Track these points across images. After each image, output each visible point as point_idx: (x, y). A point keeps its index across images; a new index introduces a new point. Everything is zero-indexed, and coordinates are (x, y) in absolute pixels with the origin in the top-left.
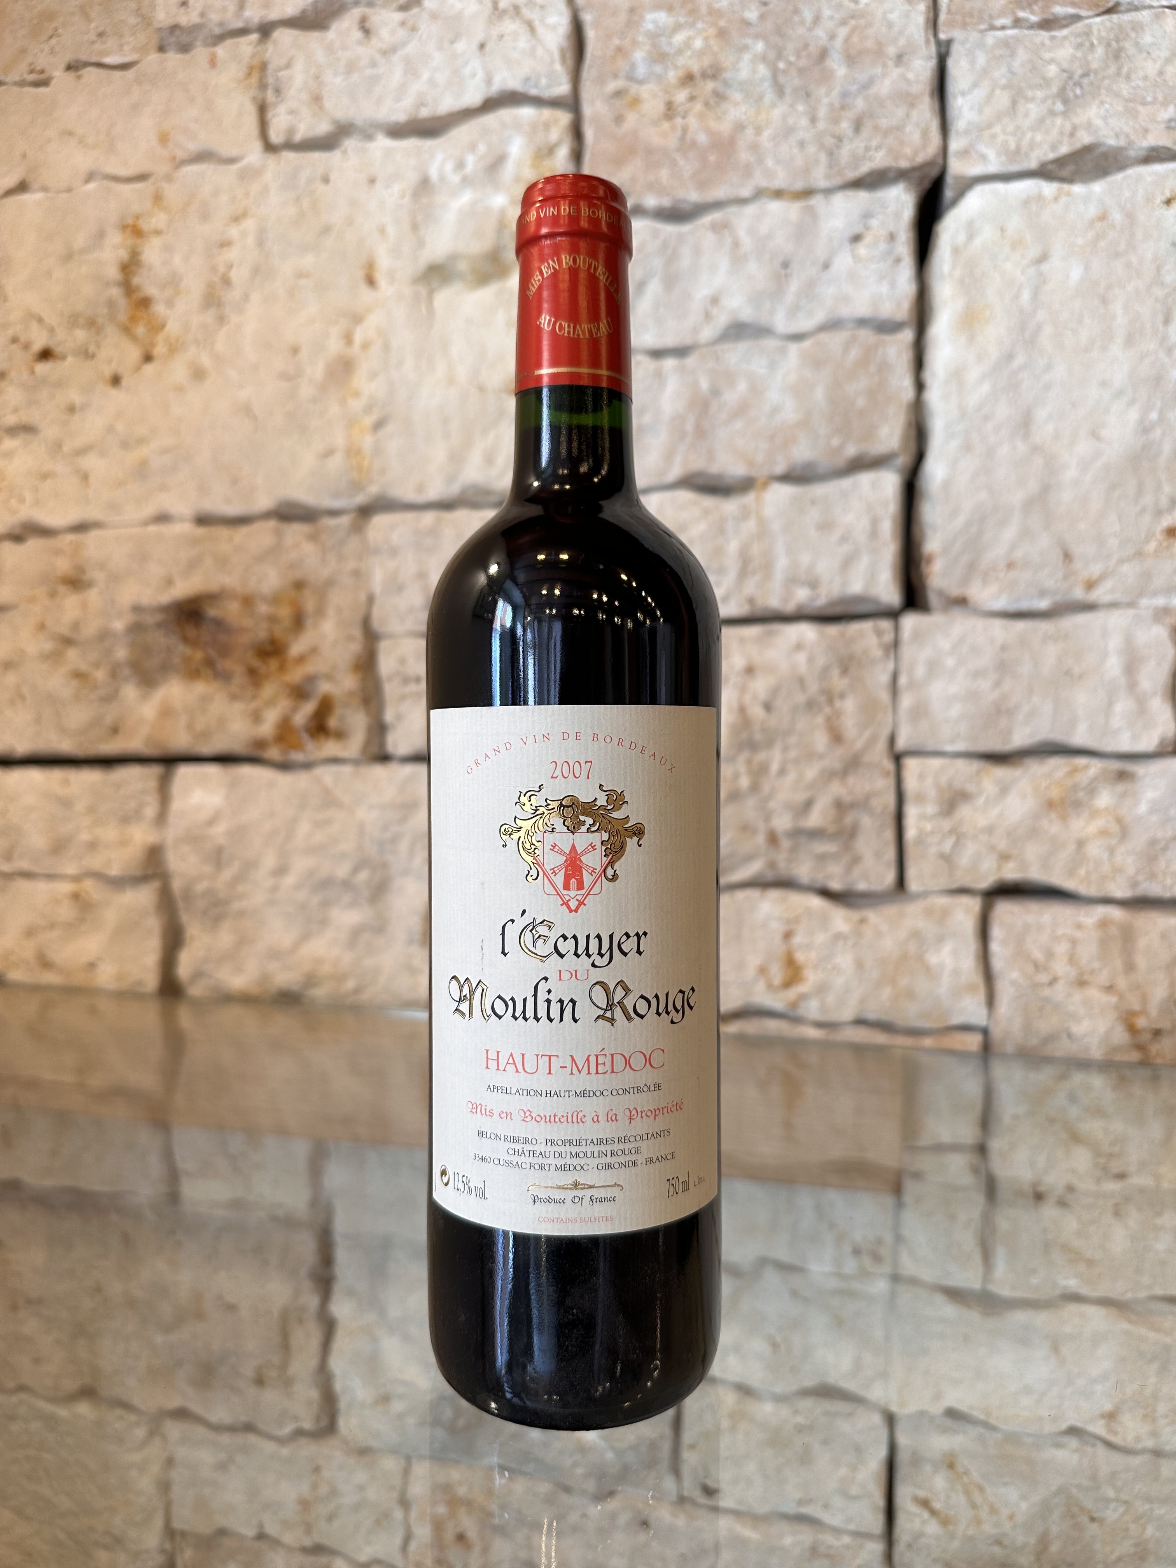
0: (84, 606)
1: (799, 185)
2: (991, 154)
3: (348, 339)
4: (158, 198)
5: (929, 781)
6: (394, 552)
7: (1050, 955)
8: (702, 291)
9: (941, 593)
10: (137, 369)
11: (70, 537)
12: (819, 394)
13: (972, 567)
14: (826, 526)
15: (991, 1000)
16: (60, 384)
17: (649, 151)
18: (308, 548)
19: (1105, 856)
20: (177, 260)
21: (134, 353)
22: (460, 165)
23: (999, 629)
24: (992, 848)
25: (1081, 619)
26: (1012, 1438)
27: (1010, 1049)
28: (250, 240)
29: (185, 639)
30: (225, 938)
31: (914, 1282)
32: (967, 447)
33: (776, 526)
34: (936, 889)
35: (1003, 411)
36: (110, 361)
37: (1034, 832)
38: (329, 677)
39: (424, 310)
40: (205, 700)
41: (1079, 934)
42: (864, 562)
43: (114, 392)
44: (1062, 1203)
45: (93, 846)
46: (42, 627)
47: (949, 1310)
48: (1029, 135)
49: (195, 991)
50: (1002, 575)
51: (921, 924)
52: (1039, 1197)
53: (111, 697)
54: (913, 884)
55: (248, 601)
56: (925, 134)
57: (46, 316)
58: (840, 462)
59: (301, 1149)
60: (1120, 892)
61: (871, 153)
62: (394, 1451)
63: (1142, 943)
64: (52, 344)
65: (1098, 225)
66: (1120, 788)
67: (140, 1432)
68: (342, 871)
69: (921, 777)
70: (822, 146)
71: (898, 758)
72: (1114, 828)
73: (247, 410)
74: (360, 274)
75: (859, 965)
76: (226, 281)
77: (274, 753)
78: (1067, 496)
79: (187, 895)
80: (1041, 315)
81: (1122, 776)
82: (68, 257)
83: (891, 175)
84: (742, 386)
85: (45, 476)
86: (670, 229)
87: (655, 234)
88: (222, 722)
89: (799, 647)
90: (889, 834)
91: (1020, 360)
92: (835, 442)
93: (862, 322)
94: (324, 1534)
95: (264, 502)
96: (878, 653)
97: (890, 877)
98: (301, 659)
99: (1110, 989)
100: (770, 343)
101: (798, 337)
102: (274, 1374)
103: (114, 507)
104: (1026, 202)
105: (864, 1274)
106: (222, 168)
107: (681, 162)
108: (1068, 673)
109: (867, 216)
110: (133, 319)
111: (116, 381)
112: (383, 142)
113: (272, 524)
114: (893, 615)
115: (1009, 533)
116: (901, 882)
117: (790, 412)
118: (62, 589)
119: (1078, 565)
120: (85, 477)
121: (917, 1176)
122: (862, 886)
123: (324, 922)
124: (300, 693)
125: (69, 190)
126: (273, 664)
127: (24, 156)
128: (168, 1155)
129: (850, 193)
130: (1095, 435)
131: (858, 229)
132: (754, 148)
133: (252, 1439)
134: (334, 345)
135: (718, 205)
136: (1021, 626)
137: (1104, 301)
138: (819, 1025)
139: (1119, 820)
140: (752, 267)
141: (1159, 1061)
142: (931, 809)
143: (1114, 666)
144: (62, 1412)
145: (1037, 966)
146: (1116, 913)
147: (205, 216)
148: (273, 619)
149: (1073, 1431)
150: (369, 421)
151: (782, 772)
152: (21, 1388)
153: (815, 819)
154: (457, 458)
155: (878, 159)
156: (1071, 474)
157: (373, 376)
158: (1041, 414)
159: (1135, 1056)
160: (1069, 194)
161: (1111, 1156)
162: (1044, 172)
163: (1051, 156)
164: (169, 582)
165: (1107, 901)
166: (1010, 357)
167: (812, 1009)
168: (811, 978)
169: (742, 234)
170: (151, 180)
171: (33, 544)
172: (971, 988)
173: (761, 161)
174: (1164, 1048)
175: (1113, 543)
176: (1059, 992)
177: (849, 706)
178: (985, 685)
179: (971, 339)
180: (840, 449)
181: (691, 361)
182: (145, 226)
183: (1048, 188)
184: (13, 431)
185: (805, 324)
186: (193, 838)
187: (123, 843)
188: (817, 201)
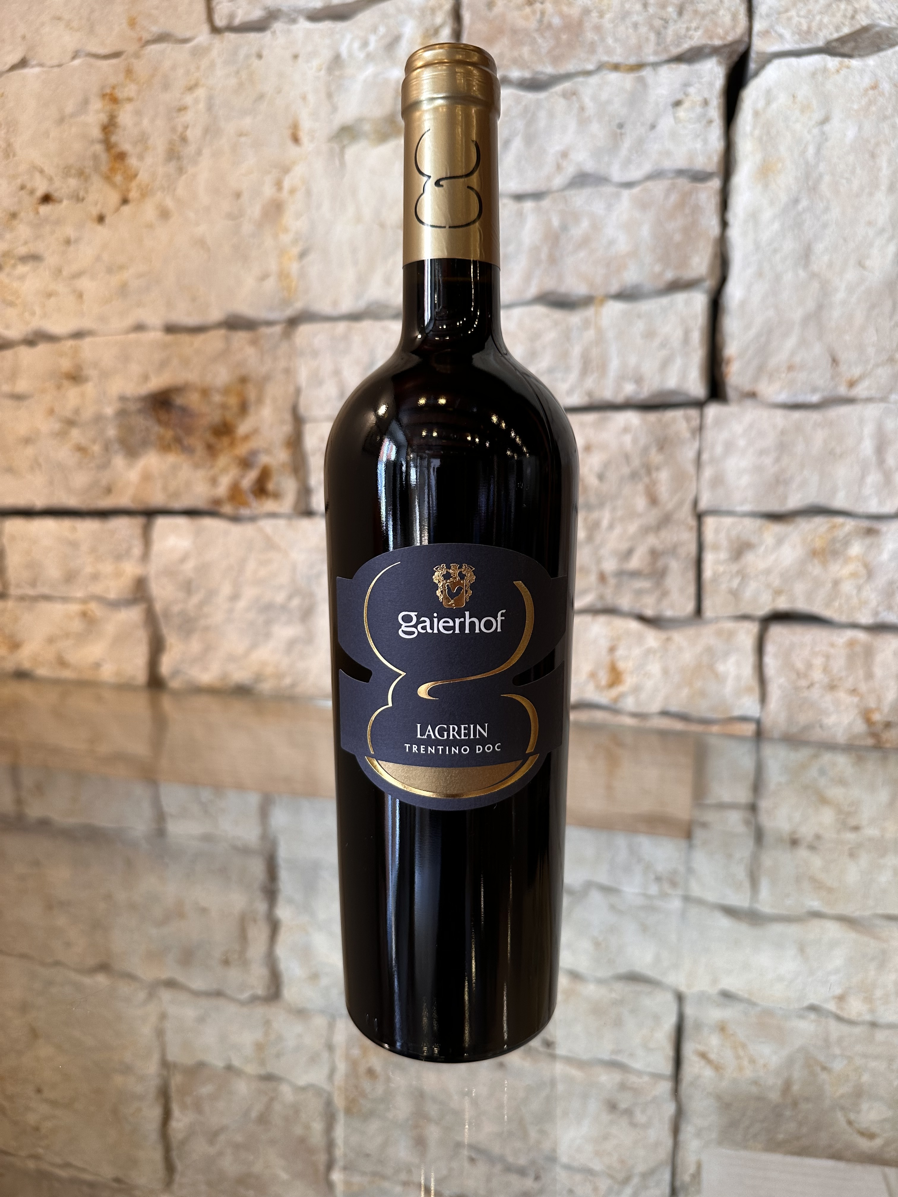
0: (83, 395)
1: (633, 60)
2: (787, 34)
3: (279, 185)
4: (129, 72)
5: (723, 535)
6: (315, 354)
7: (809, 666)
8: (554, 148)
9: (736, 388)
10: (117, 210)
11: (70, 343)
12: (645, 231)
13: (761, 369)
14: (650, 334)
15: (763, 698)
16: (58, 222)
17: (514, 32)
18: (250, 351)
19: (854, 592)
20: (146, 122)
21: (114, 197)
22: (365, 44)
23: (780, 417)
24: (768, 586)
25: (844, 410)
26: (768, 1013)
27: (776, 734)
28: (202, 106)
29: (159, 422)
30: (195, 646)
31: (700, 902)
32: (760, 274)
33: (610, 334)
34: (726, 615)
35: (789, 245)
36: (96, 204)
37: (801, 573)
38: (268, 451)
39: (337, 162)
40: (175, 468)
41: (832, 651)
42: (678, 363)
43: (99, 228)
44: (812, 848)
45: (95, 577)
46: (51, 412)
47: (724, 922)
48: (818, 18)
49: (175, 684)
50: (783, 375)
51: (712, 641)
52: (794, 842)
53: (105, 465)
54: (709, 612)
55: (205, 392)
56: (734, 17)
57: (46, 169)
58: (661, 284)
59: (254, 799)
60: (865, 619)
61: (691, 33)
62: (322, 1012)
63: (879, 658)
64: (52, 190)
65: (871, 92)
66: (868, 541)
67: (142, 995)
68: (280, 598)
69: (717, 531)
70: (652, 27)
71: (700, 517)
72: (862, 571)
73: (201, 243)
74: (287, 133)
75: (666, 672)
76: (184, 139)
77: (227, 509)
78: (836, 313)
79: (167, 614)
80: (822, 167)
81: (870, 532)
82: (61, 120)
83: (707, 50)
84: (585, 224)
85: (50, 295)
86: (530, 96)
87: (518, 100)
88: (188, 484)
89: (626, 430)
90: (691, 575)
91: (804, 203)
92: (657, 268)
93: (680, 173)
94: (274, 1067)
95: (216, 315)
96: (686, 434)
97: (690, 607)
98: (246, 438)
99: (854, 691)
100: (608, 190)
101: (629, 185)
102: (236, 956)
103: (102, 319)
104: (814, 74)
105: (663, 895)
106: (178, 46)
107: (540, 41)
108: (832, 453)
109: (686, 85)
110: (112, 170)
111: (101, 219)
112: (304, 24)
113: (222, 332)
114: (699, 405)
115: (791, 342)
116: (699, 611)
117: (623, 245)
118: (66, 383)
119: (843, 368)
120: (80, 296)
121: (704, 825)
122: (669, 613)
123: (268, 635)
124: (246, 463)
125: (60, 66)
126: (226, 441)
127: (24, 37)
128: (156, 803)
129: (674, 66)
130: (861, 264)
131: (679, 96)
132: (598, 29)
133: (221, 1002)
134: (268, 191)
135: (568, 76)
136: (797, 415)
137: (873, 156)
138: (635, 715)
139: (866, 566)
140: (595, 127)
141: (888, 745)
142: (723, 555)
143: (868, 447)
144: (87, 980)
145: (798, 674)
146: (861, 636)
147: (166, 86)
148: (224, 406)
149: (813, 1008)
150: (295, 251)
151: (611, 527)
152: (57, 963)
153: (635, 563)
154: (362, 281)
155: (696, 37)
156: (840, 296)
157: (298, 215)
158: (819, 247)
159: (870, 742)
160: (848, 67)
161: (849, 814)
162: (829, 50)
163: (836, 36)
164: (146, 378)
165: (855, 626)
166: (796, 201)
167: (629, 704)
168: (629, 682)
169: (587, 101)
170: (123, 57)
171: (42, 348)
172: (749, 690)
173: (603, 39)
174: (892, 736)
175: (871, 351)
176: (815, 693)
177: (664, 476)
178: (768, 461)
179: (766, 186)
180: (661, 274)
181: (545, 203)
182: (120, 94)
183: (832, 62)
184: (25, 259)
185: (635, 174)
186: (170, 572)
187: (118, 574)
188: (646, 73)
